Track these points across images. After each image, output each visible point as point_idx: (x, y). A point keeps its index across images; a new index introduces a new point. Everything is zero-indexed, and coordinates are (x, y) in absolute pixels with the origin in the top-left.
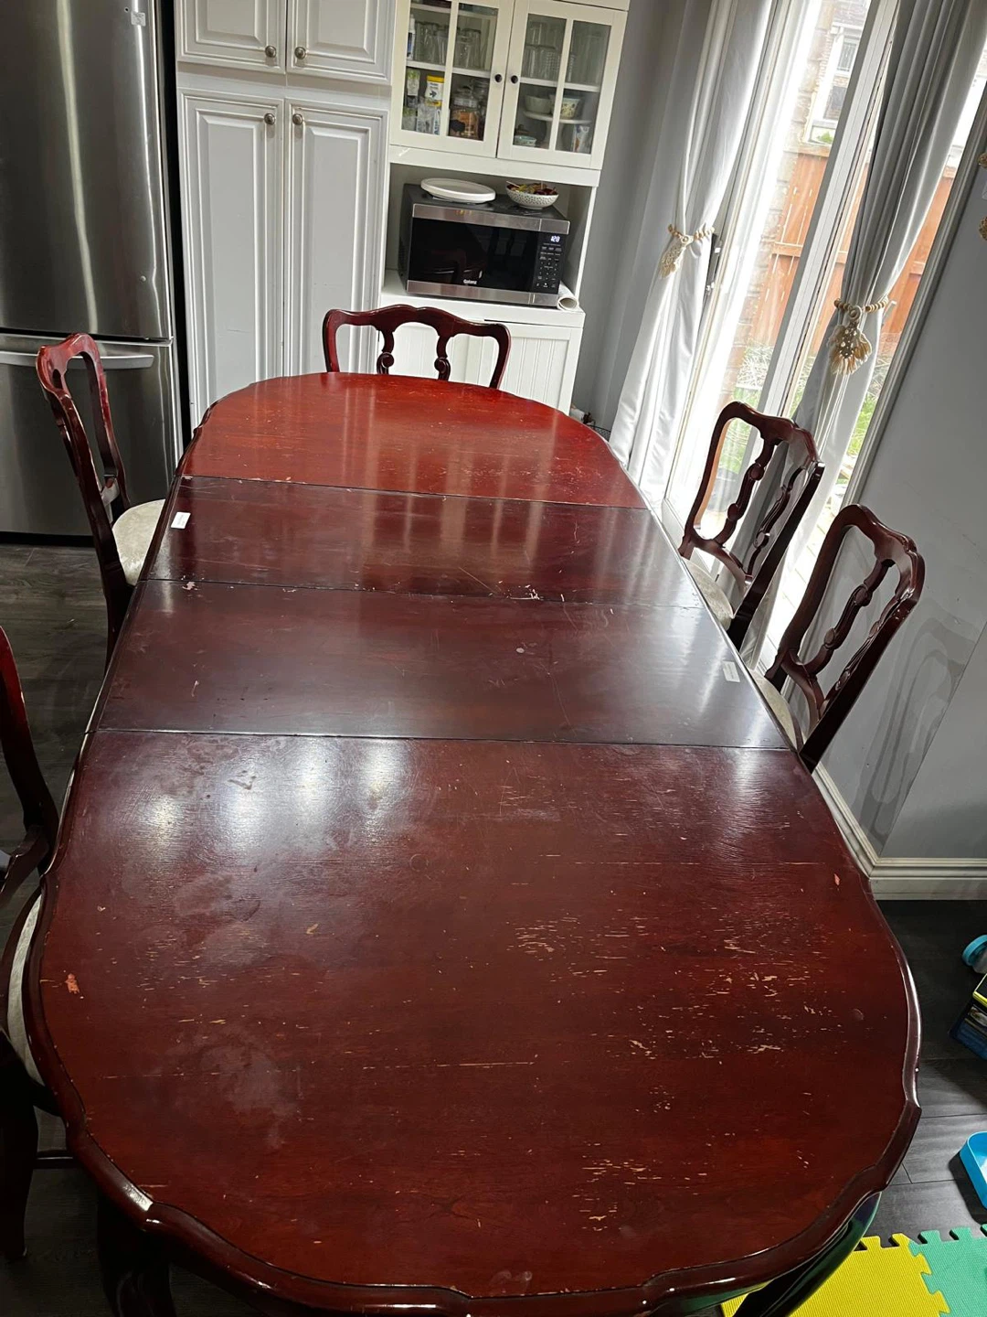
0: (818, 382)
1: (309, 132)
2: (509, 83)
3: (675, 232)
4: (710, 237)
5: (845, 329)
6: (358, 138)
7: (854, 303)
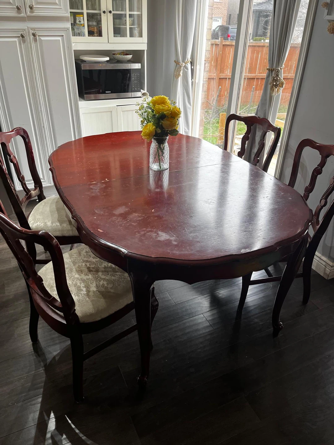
0: (266, 100)
1: (40, 39)
2: (109, 14)
3: (177, 63)
4: (190, 62)
5: (274, 78)
6: (59, 38)
7: (276, 67)
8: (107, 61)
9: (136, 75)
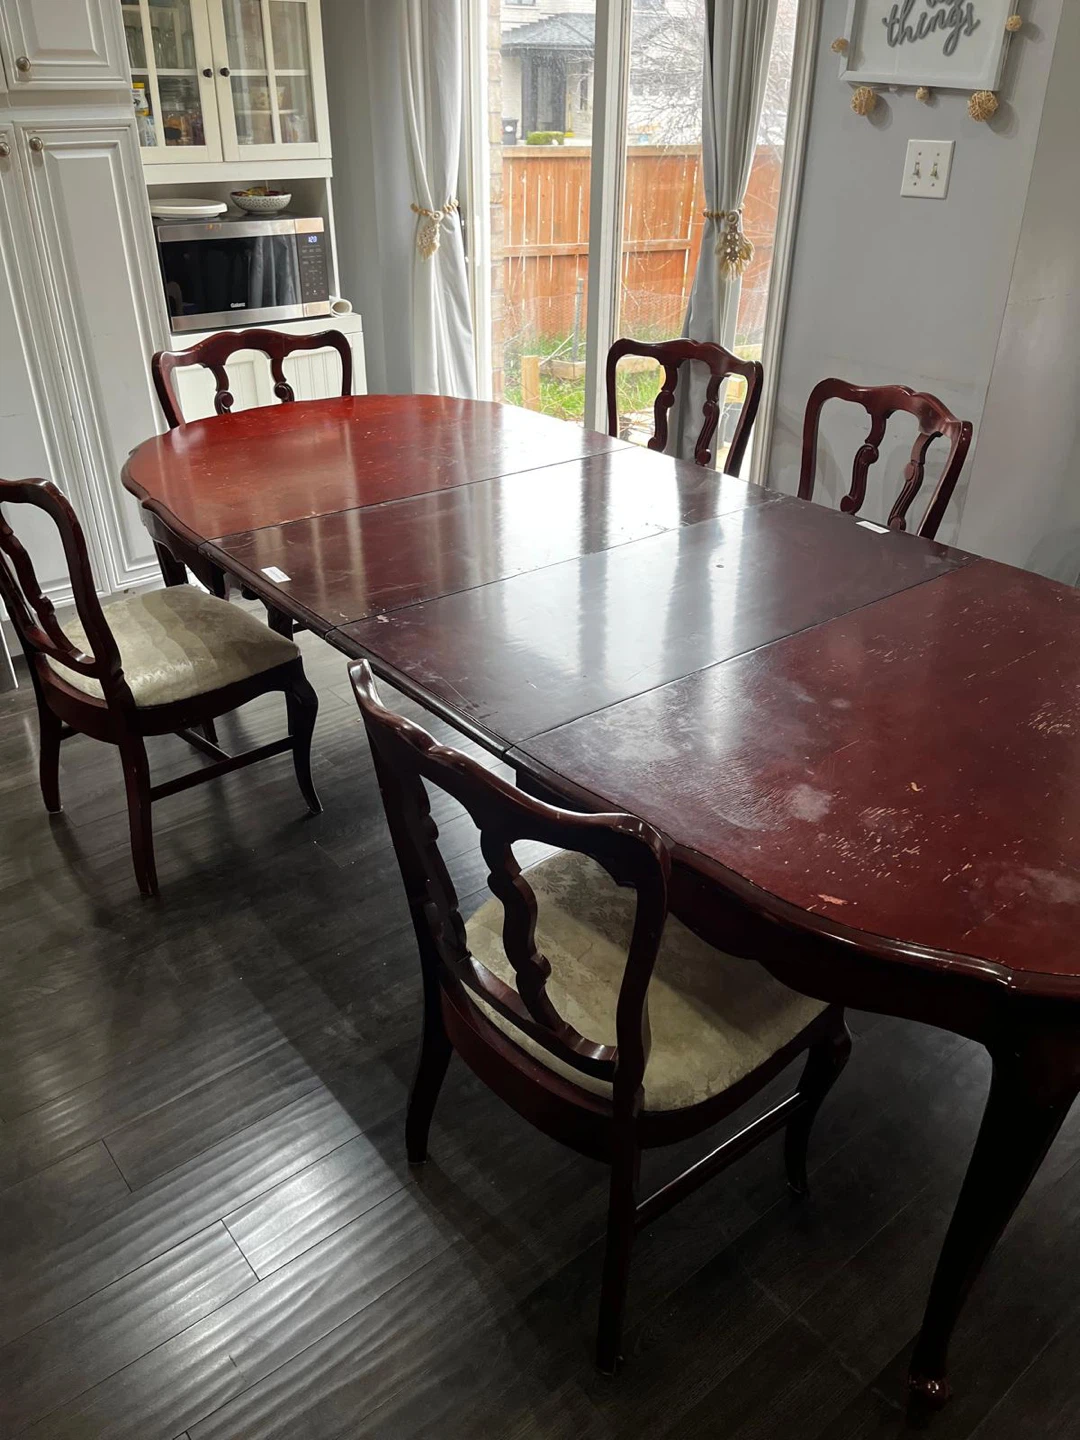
0: (709, 294)
1: (51, 158)
2: (221, 78)
3: (420, 211)
4: (456, 209)
5: (726, 235)
6: (107, 154)
7: (728, 208)
8: (221, 216)
9: (311, 251)
